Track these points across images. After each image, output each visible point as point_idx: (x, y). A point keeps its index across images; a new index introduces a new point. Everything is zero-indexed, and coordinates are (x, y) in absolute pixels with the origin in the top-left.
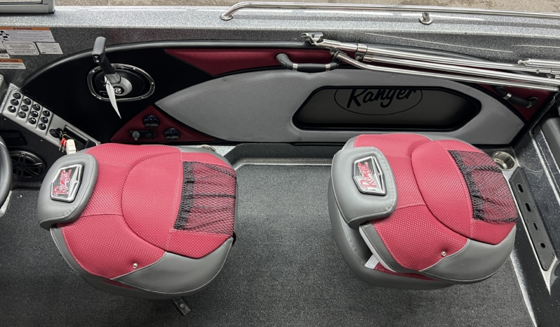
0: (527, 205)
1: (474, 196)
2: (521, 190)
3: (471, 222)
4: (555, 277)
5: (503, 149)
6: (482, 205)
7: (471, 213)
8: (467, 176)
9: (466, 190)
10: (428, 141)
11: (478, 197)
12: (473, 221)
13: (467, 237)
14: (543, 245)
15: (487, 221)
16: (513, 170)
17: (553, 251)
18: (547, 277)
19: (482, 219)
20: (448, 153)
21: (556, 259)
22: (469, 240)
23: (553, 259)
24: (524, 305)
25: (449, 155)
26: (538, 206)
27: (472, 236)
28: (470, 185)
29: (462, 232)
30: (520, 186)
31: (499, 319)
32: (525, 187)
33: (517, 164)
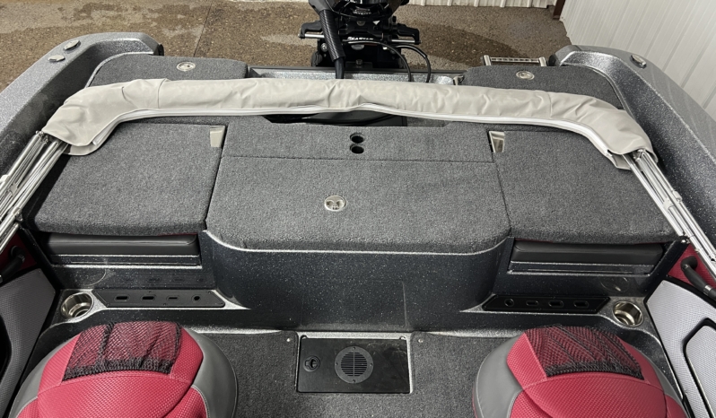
0: (145, 298)
1: (140, 366)
2: (125, 298)
3: (173, 378)
4: (234, 299)
5: (61, 300)
6: (154, 359)
7: (161, 376)
8: (109, 367)
9: (131, 373)
10: (35, 403)
11: (142, 362)
12: (171, 376)
13: (189, 387)
14: (197, 298)
15: (175, 360)
16: (93, 298)
17: (205, 291)
18: (231, 305)
19: (171, 365)
20: (66, 382)
21: (215, 291)
22: (193, 386)
23: (213, 294)
24: (254, 336)
25: (70, 381)
26: (150, 288)
27: (189, 382)
28: (123, 366)
29: (182, 392)
30: (118, 298)
31: (264, 366)
32: (122, 293)
33: (88, 291)
